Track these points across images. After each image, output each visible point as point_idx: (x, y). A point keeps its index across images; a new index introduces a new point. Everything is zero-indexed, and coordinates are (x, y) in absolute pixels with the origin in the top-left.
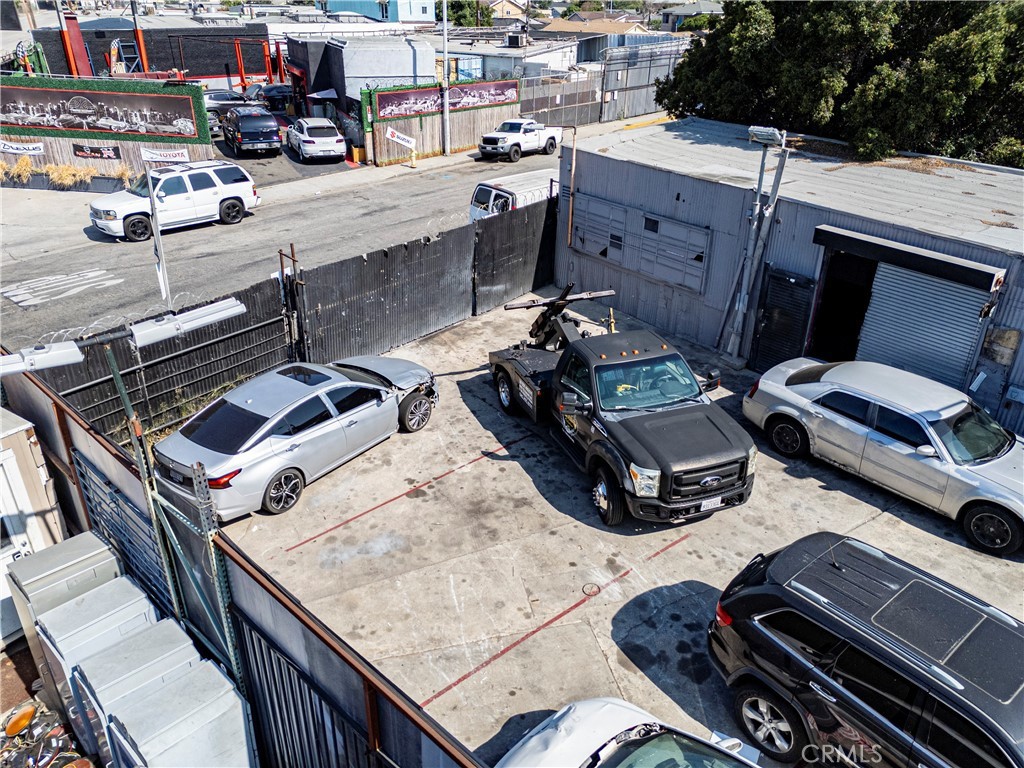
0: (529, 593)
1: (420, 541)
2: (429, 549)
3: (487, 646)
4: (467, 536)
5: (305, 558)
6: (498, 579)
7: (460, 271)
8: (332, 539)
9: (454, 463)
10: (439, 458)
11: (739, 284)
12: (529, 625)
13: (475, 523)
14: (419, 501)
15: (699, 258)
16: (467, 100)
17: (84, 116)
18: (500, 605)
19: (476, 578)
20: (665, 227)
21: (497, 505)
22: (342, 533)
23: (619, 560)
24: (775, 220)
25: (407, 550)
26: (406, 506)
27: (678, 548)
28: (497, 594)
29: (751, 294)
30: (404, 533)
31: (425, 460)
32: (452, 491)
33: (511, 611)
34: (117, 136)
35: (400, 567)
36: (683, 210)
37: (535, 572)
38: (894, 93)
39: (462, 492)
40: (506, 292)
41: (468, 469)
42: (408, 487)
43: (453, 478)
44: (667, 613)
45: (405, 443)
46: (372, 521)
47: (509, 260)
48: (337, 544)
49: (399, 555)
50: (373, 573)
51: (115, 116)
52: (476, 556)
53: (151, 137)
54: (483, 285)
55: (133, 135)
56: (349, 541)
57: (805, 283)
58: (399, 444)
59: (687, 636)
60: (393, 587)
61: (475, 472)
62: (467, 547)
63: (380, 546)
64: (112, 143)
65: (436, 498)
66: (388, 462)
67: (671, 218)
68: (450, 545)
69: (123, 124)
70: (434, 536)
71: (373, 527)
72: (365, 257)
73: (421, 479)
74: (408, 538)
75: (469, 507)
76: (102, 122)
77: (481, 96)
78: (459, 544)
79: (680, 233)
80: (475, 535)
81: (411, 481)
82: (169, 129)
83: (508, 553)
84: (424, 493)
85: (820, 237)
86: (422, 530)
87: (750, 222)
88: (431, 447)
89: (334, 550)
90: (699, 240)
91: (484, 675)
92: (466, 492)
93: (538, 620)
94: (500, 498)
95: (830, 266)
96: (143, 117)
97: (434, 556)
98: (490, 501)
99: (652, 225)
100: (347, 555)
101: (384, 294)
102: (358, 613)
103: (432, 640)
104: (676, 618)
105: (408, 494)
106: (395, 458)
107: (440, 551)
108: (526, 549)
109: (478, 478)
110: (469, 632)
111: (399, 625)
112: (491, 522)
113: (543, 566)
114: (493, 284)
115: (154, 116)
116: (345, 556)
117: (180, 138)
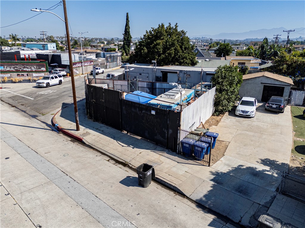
11: (153, 79)
15: (148, 77)
16: (86, 64)
17: (21, 68)
20: (142, 74)
24: (156, 71)
29: (155, 80)
34: (28, 72)
36: (144, 72)
38: (164, 58)
51: (28, 68)
53: (36, 72)
55: (32, 71)
57: (161, 77)
64: (27, 73)
67: (143, 73)
69: (29, 69)
76: (25, 69)
77: (88, 63)
79: (145, 74)
82: (40, 70)
85: (161, 71)
87: (153, 71)
90: (147, 75)
95: (163, 75)
96: (34, 68)
99: (140, 74)
115: (37, 68)
117: (42, 71)
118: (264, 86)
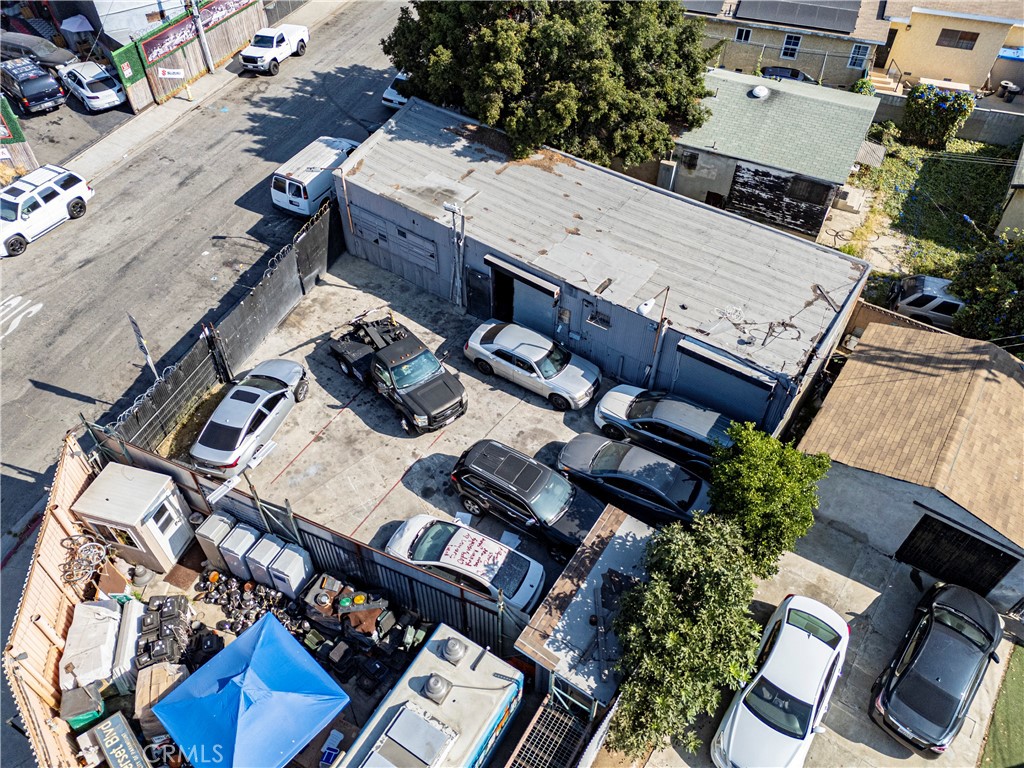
0: (383, 477)
1: (329, 464)
2: (334, 467)
3: (372, 504)
4: (349, 456)
5: (281, 485)
6: (368, 474)
8: (289, 473)
9: (330, 416)
10: (322, 415)
11: (455, 273)
12: (386, 490)
13: (351, 449)
14: (320, 443)
15: (432, 256)
16: (217, 16)
18: (372, 485)
19: (359, 476)
20: (409, 236)
21: (358, 437)
22: (290, 468)
23: (416, 452)
24: (465, 246)
25: (325, 470)
26: (315, 447)
27: (440, 439)
28: (370, 481)
29: (462, 279)
30: (320, 462)
31: (316, 418)
32: (335, 434)
33: (378, 487)
35: (325, 479)
36: (418, 229)
37: (383, 466)
39: (339, 433)
41: (338, 419)
42: (313, 437)
43: (333, 426)
44: (438, 470)
45: (301, 409)
46: (303, 459)
48: (293, 474)
49: (322, 473)
50: (314, 484)
52: (356, 465)
56: (297, 472)
57: (485, 276)
58: (298, 411)
59: (446, 479)
60: (326, 489)
61: (342, 420)
62: (351, 461)
63: (312, 471)
65: (328, 439)
66: (297, 424)
67: (412, 232)
68: (343, 462)
70: (334, 460)
71: (305, 462)
73: (317, 429)
74: (323, 464)
75: (345, 441)
78: (347, 461)
79: (418, 241)
80: (353, 455)
81: (313, 433)
83: (369, 460)
84: (322, 438)
85: (488, 263)
86: (328, 458)
88: (315, 409)
89: (292, 478)
90: (429, 247)
91: (374, 515)
92: (342, 433)
93: (389, 488)
94: (359, 432)
97: (338, 470)
98: (355, 435)
99: (402, 234)
100: (299, 479)
102: (315, 503)
103: (350, 506)
104: (442, 472)
105: (314, 440)
106: (299, 420)
107: (340, 467)
108: (377, 456)
109: (345, 423)
110: (363, 500)
111: (334, 504)
112: (358, 446)
113: (386, 463)
114: (311, 272)
116: (299, 480)
118: (926, 516)
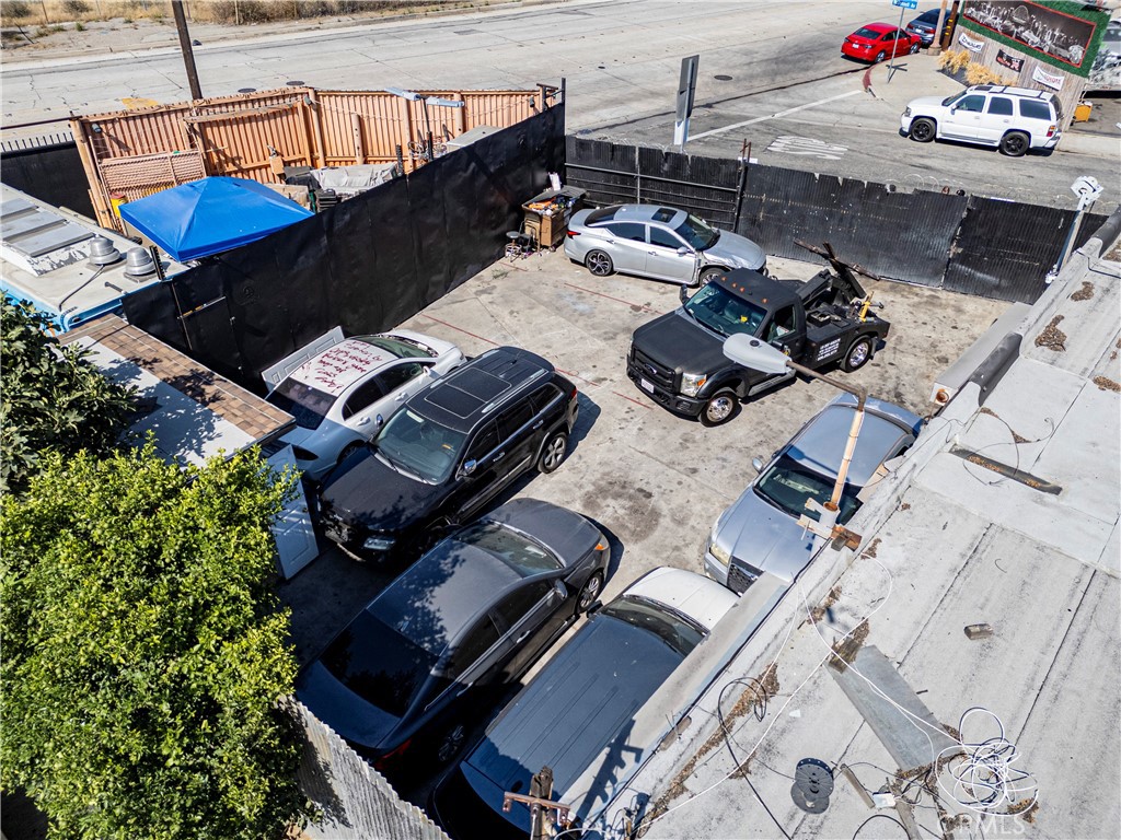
1: (592, 317)
2: (586, 321)
4: (604, 330)
5: (561, 290)
7: (933, 236)
8: (580, 293)
13: (618, 331)
14: (629, 311)
17: (1018, 25)
19: (568, 338)
22: (587, 293)
23: (607, 382)
25: (582, 315)
26: (621, 307)
27: (632, 403)
30: (596, 311)
34: (1028, 50)
35: (567, 315)
40: (997, 288)
42: (642, 305)
46: (601, 300)
47: (1013, 256)
48: (577, 295)
49: (576, 314)
50: (559, 309)
51: (1036, 31)
52: (587, 336)
53: (1048, 58)
54: (962, 263)
55: (1038, 52)
56: (581, 298)
60: (550, 316)
64: (1022, 55)
65: (636, 315)
68: (593, 327)
69: (1037, 40)
70: (598, 320)
71: (597, 301)
72: (817, 175)
73: (653, 307)
74: (593, 313)
76: (1026, 34)
78: (595, 329)
80: (606, 333)
81: (648, 304)
84: (639, 311)
86: (601, 316)
89: (571, 295)
96: (1053, 37)
101: (831, 215)
102: (528, 311)
105: (634, 306)
107: (586, 324)
114: (977, 269)
115: (1060, 38)
116: (568, 299)
117: (1067, 66)
